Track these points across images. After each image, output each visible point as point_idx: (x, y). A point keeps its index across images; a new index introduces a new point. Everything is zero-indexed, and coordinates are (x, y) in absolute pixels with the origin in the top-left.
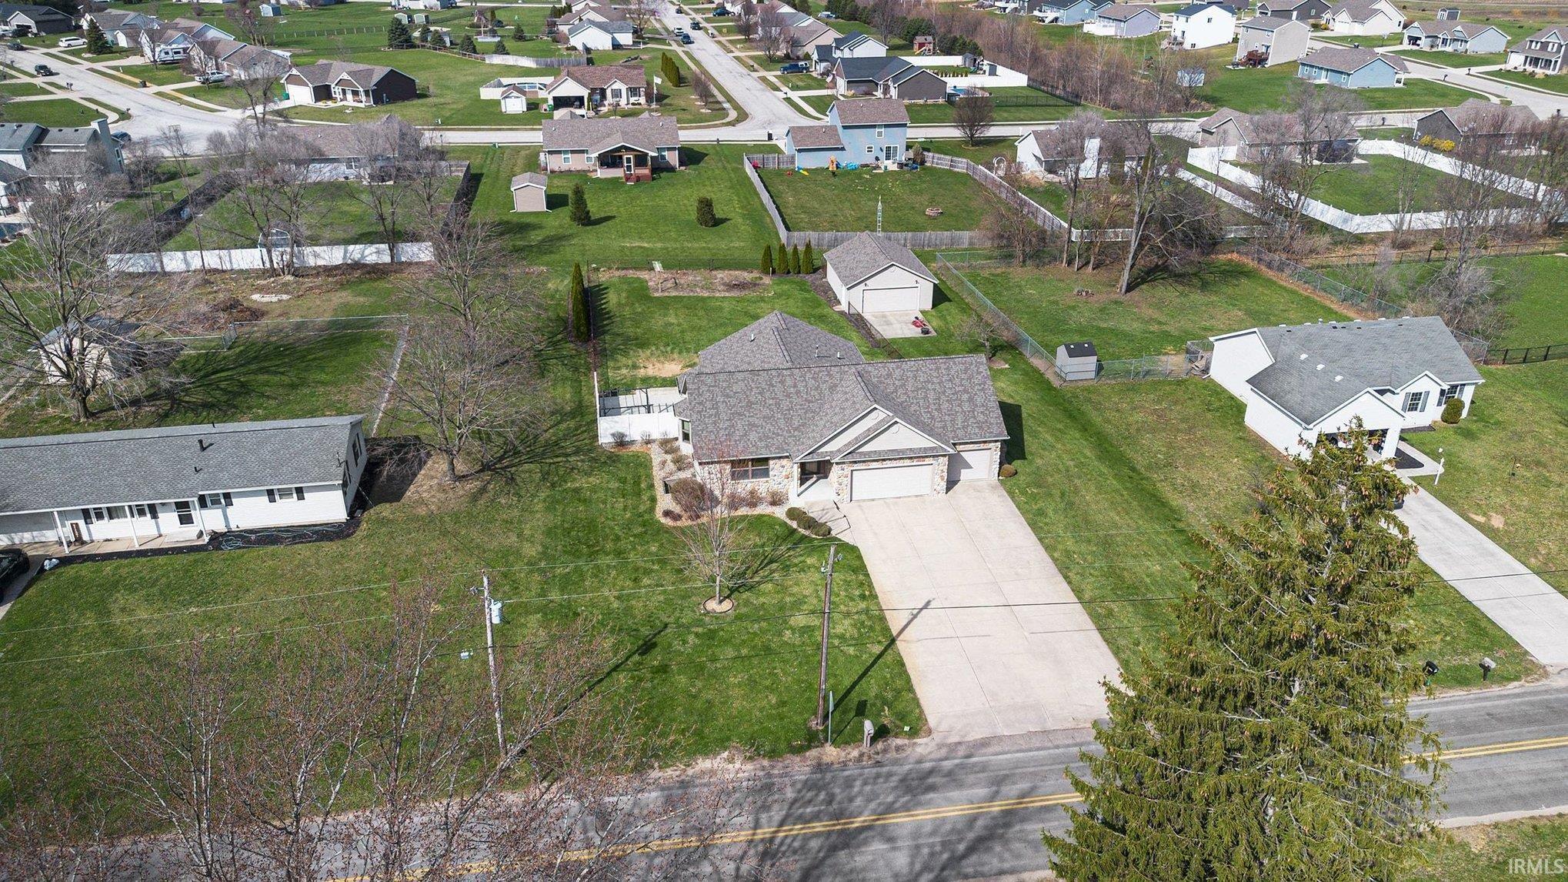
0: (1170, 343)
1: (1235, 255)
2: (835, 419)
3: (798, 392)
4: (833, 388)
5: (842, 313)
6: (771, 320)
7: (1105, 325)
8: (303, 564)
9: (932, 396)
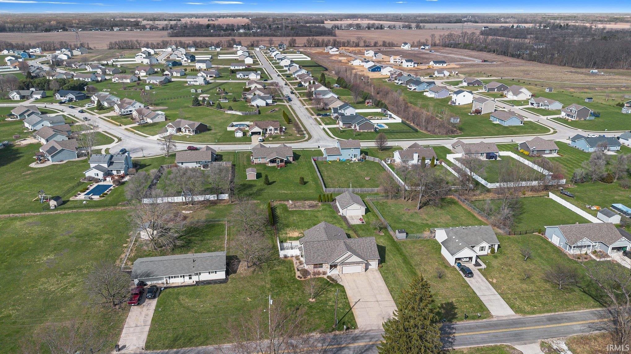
0: (427, 227)
1: (452, 196)
2: (339, 254)
3: (330, 247)
4: (338, 245)
5: (340, 216)
6: (322, 225)
7: (411, 221)
8: (218, 289)
9: (362, 248)
